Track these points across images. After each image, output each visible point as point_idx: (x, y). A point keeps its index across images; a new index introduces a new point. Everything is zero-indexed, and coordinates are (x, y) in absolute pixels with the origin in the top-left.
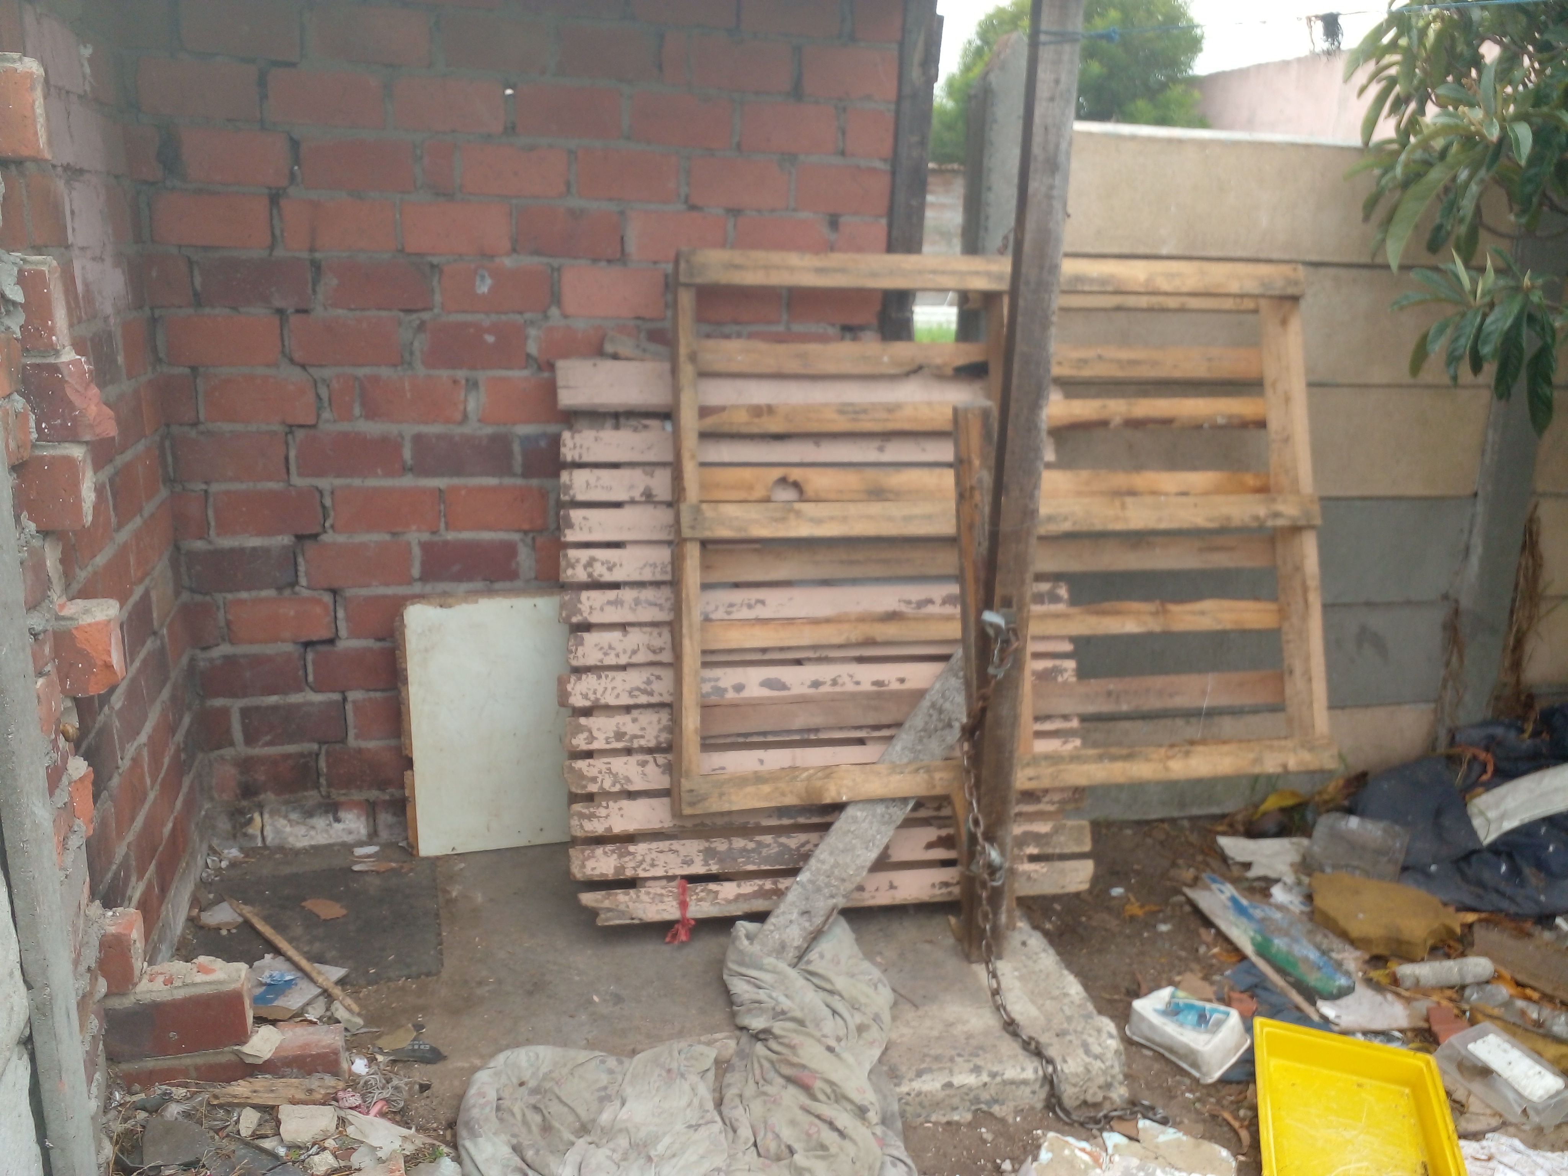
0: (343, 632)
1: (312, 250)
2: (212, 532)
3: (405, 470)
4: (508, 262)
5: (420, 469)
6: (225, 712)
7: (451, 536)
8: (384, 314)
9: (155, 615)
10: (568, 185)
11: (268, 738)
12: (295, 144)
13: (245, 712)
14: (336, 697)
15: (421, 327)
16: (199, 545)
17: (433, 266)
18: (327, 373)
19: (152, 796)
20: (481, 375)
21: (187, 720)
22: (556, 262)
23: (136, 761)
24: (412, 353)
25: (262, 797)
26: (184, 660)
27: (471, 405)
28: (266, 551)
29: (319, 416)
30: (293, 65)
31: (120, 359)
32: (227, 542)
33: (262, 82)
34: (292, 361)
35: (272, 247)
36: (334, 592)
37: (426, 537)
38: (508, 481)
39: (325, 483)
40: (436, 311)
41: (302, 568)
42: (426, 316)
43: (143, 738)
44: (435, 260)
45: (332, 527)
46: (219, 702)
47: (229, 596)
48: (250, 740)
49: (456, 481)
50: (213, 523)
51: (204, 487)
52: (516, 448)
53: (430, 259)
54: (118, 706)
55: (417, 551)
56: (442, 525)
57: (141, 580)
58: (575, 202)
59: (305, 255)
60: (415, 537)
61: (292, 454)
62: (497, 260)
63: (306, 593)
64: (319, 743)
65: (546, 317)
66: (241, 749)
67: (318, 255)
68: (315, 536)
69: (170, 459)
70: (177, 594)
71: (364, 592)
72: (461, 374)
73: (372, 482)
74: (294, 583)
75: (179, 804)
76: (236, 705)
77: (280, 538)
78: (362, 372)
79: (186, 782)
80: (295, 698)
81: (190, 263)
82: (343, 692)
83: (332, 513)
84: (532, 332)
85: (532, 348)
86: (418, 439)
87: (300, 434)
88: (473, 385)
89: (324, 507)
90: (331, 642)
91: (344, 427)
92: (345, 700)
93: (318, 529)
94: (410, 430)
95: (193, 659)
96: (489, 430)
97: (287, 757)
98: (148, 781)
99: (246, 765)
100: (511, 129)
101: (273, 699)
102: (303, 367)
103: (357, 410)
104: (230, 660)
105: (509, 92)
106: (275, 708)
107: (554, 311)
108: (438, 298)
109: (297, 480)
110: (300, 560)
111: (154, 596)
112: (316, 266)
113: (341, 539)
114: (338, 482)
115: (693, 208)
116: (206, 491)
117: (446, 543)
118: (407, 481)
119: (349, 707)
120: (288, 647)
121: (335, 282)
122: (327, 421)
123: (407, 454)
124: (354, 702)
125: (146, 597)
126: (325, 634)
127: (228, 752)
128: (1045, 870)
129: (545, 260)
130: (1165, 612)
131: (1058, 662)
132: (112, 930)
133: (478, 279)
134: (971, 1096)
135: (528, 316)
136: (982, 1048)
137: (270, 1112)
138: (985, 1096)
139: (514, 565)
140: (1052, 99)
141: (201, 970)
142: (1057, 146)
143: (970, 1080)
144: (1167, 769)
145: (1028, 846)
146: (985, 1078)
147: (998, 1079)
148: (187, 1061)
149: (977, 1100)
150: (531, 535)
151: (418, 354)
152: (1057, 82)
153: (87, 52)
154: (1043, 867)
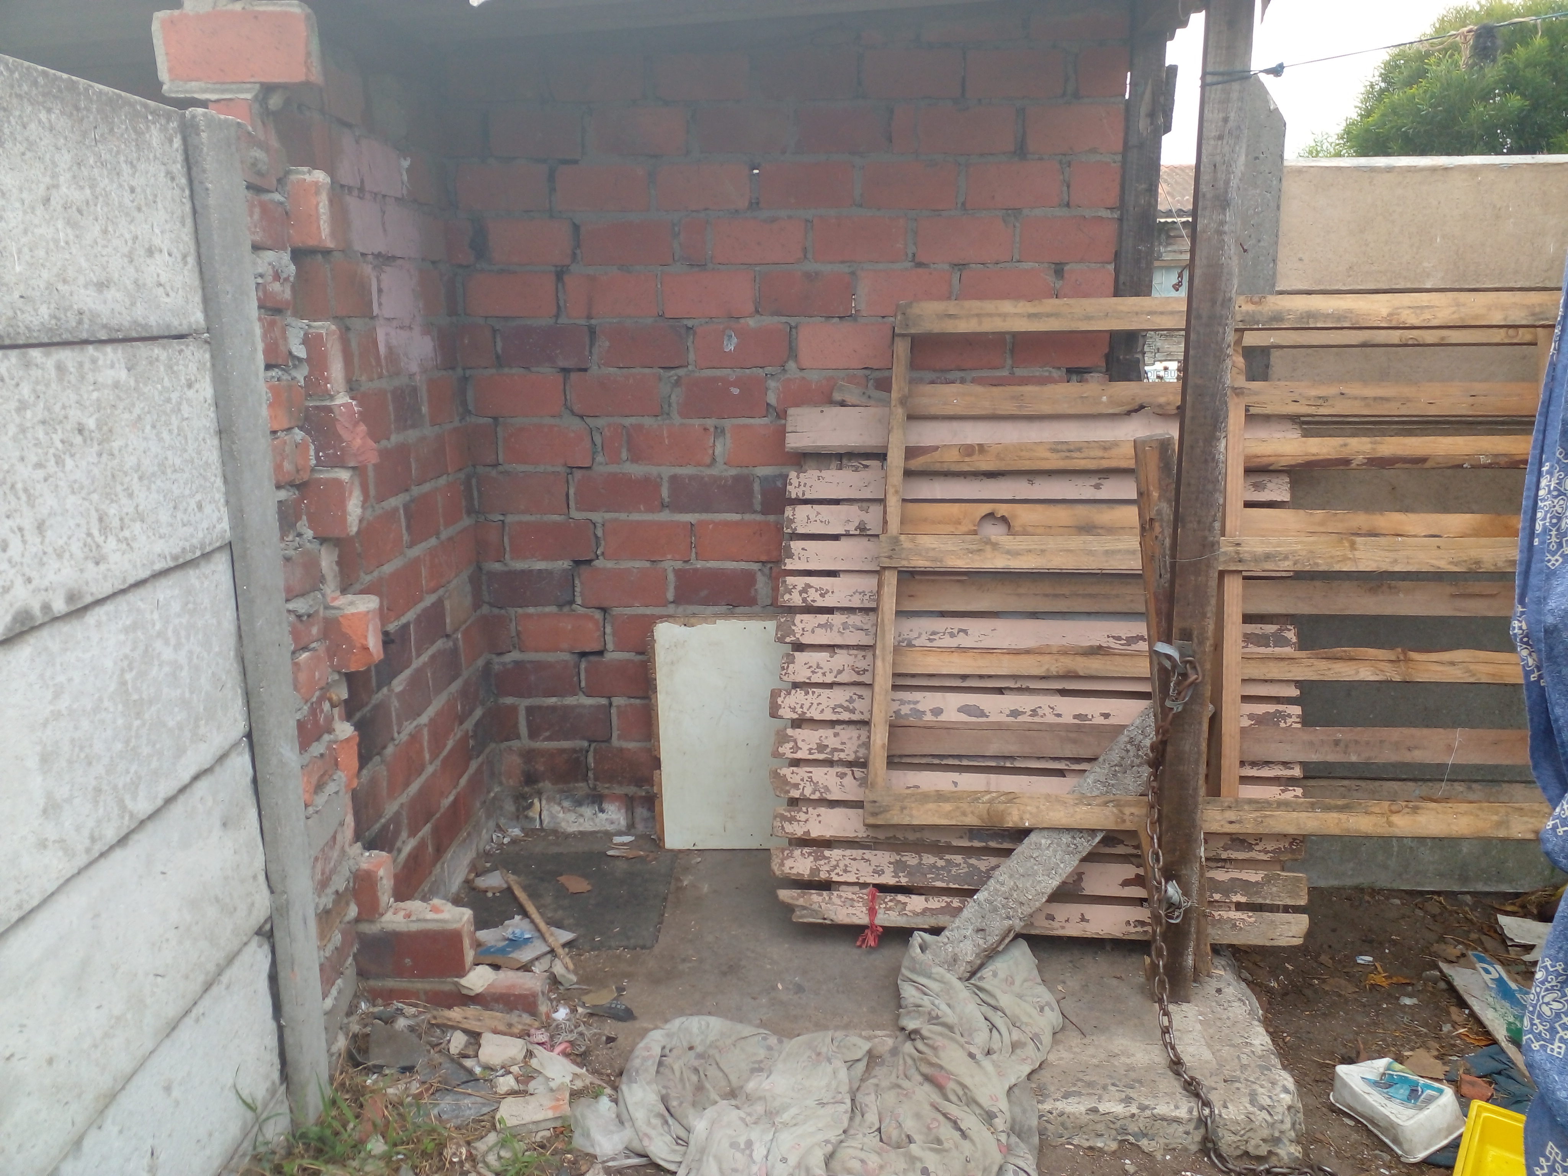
0: (610, 646)
1: (589, 317)
2: (507, 556)
3: (663, 506)
4: (752, 323)
5: (675, 506)
6: (514, 709)
7: (699, 565)
8: (647, 371)
9: (448, 621)
10: (805, 250)
11: (547, 734)
12: (576, 228)
13: (530, 710)
14: (604, 701)
15: (678, 383)
16: (497, 566)
17: (688, 329)
18: (600, 422)
19: (430, 769)
20: (727, 423)
21: (478, 713)
22: (793, 321)
23: (414, 738)
24: (670, 405)
25: (541, 785)
26: (480, 662)
27: (719, 450)
28: (549, 573)
29: (594, 459)
30: (576, 162)
31: (424, 409)
32: (519, 565)
33: (551, 177)
34: (573, 413)
35: (557, 316)
36: (604, 610)
37: (679, 565)
38: (748, 517)
39: (596, 517)
40: (690, 367)
41: (578, 589)
42: (681, 372)
43: (424, 719)
44: (690, 323)
45: (603, 553)
46: (509, 700)
47: (520, 610)
48: (533, 734)
49: (705, 517)
50: (508, 549)
51: (501, 518)
52: (757, 487)
53: (685, 322)
54: (398, 689)
55: (671, 577)
56: (693, 555)
57: (434, 591)
58: (810, 266)
59: (583, 322)
60: (670, 565)
61: (572, 492)
62: (742, 321)
63: (581, 610)
64: (591, 741)
65: (784, 370)
66: (525, 742)
67: (593, 322)
68: (589, 562)
69: (475, 494)
70: (476, 606)
71: (628, 611)
72: (710, 423)
73: (636, 517)
74: (572, 602)
75: (463, 781)
76: (523, 703)
77: (560, 562)
78: (628, 421)
79: (474, 765)
80: (570, 701)
81: (494, 331)
82: (609, 698)
83: (603, 543)
84: (772, 384)
85: (772, 399)
86: (673, 479)
87: (578, 474)
88: (720, 431)
89: (597, 537)
90: (601, 653)
91: (613, 468)
92: (611, 704)
93: (591, 556)
94: (667, 471)
95: (488, 664)
96: (733, 472)
97: (562, 751)
98: (427, 756)
99: (529, 755)
100: (754, 205)
101: (552, 701)
102: (581, 417)
103: (624, 455)
104: (519, 665)
105: (756, 171)
106: (553, 709)
107: (791, 365)
108: (692, 356)
109: (575, 514)
110: (577, 582)
111: (447, 604)
112: (592, 332)
113: (610, 565)
114: (609, 516)
115: (920, 265)
116: (503, 521)
117: (696, 570)
118: (665, 516)
119: (614, 711)
120: (566, 656)
121: (607, 344)
122: (601, 464)
123: (665, 493)
124: (618, 707)
125: (439, 604)
126: (596, 647)
127: (515, 744)
128: (1252, 920)
129: (784, 319)
130: (1407, 660)
131: (1281, 707)
132: (365, 866)
133: (726, 338)
134: (1118, 1124)
135: (769, 370)
136: (1140, 1082)
137: (475, 1037)
138: (1133, 1128)
139: (753, 592)
140: (1220, 137)
141: (435, 910)
142: (1227, 182)
143: (1118, 1109)
144: (1390, 824)
145: (1236, 893)
146: (1134, 1109)
147: (1148, 1113)
148: (420, 985)
149: (1124, 1130)
150: (769, 565)
151: (674, 405)
152: (1226, 120)
153: (406, 163)
154: (1250, 917)
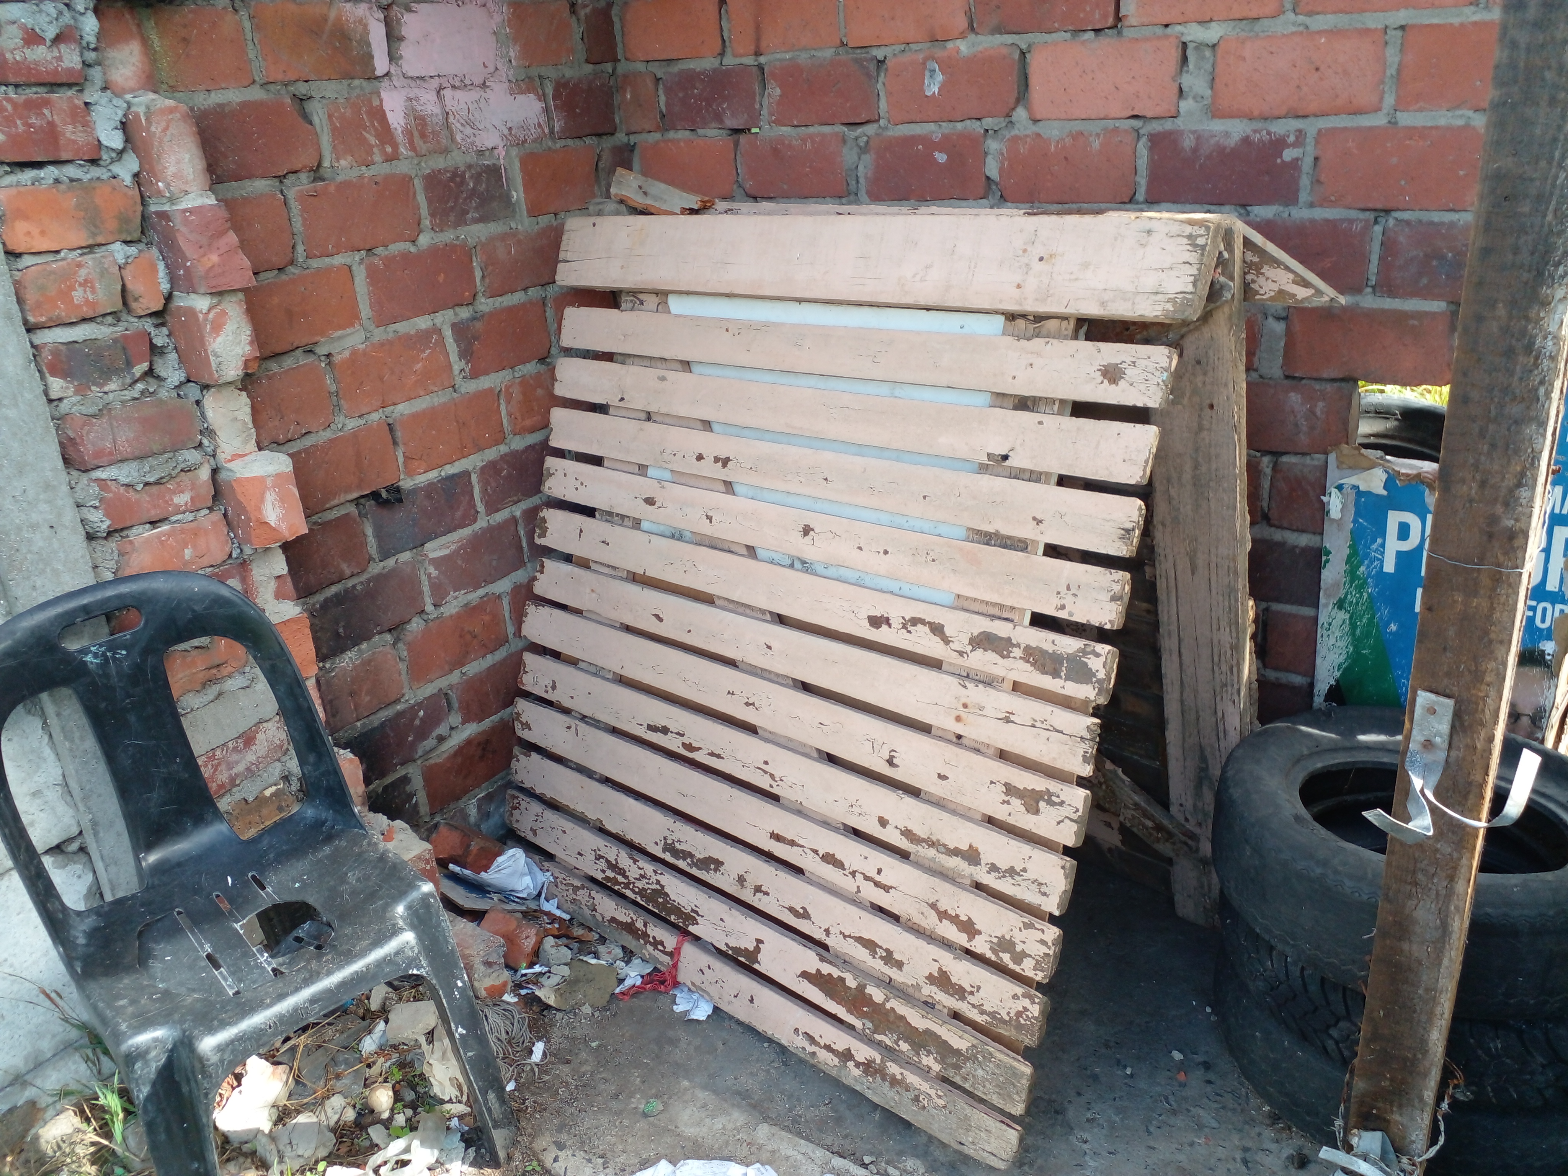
4: (963, 47)
8: (827, 129)
15: (867, 145)
17: (881, 62)
22: (1022, 41)
24: (857, 180)
31: (517, 195)
34: (746, 192)
35: (722, 54)
40: (882, 122)
42: (871, 130)
44: (879, 54)
53: (875, 52)
59: (749, 60)
62: (950, 45)
65: (1011, 123)
67: (762, 60)
81: (656, 81)
84: (993, 145)
85: (992, 169)
107: (1020, 114)
108: (883, 105)
112: (762, 75)
121: (778, 91)
129: (1009, 39)
133: (927, 74)
135: (988, 122)
151: (862, 180)
